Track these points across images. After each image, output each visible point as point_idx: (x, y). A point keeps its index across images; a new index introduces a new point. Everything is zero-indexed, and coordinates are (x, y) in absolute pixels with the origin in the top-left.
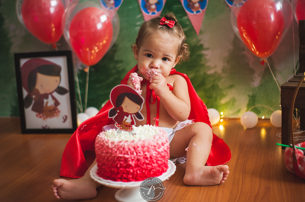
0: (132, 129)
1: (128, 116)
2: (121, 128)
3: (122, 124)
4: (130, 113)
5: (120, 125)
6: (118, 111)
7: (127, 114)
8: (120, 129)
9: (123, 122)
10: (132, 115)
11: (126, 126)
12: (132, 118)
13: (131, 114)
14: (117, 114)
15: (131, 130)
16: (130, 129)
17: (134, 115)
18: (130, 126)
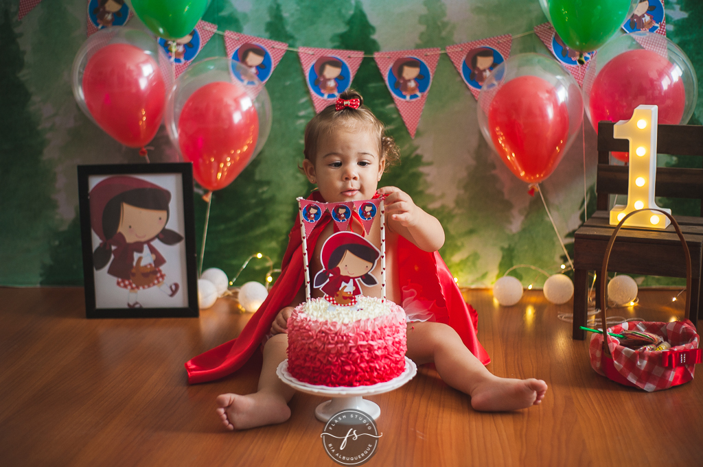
0: (355, 302)
1: (347, 282)
2: (335, 302)
3: (337, 295)
4: (351, 276)
5: (333, 297)
6: (331, 275)
7: (347, 279)
8: (333, 303)
9: (338, 293)
10: (356, 280)
11: (345, 298)
12: (355, 284)
13: (354, 278)
14: (328, 280)
15: (353, 304)
16: (351, 302)
17: (360, 279)
18: (351, 298)
